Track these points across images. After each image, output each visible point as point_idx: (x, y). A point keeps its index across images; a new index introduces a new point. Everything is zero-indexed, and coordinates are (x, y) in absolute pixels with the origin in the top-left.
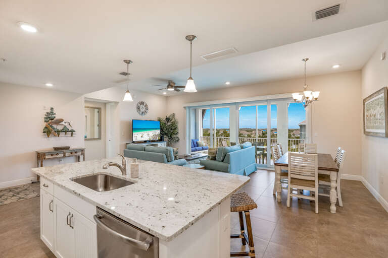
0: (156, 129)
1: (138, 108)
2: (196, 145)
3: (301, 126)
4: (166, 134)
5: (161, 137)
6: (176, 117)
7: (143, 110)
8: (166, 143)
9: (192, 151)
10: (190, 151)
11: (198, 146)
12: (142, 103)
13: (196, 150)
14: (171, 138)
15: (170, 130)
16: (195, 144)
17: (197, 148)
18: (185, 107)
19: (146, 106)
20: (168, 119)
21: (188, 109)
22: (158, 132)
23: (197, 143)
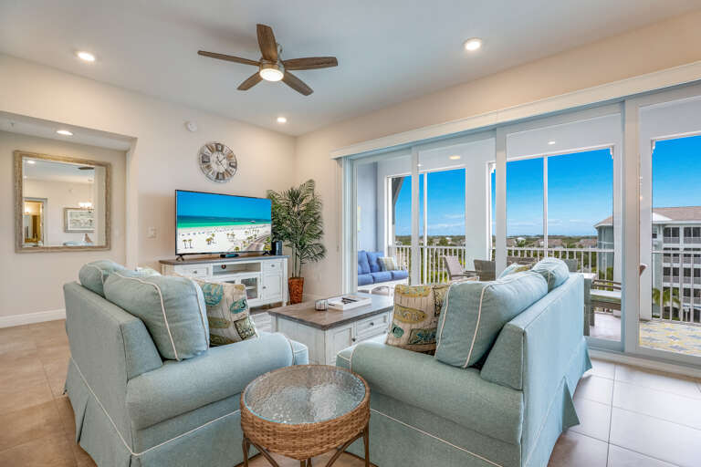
0: (258, 221)
1: (205, 161)
2: (372, 268)
3: (600, 229)
4: (289, 236)
5: (274, 245)
6: (317, 190)
7: (222, 169)
8: (286, 260)
9: (362, 283)
10: (356, 282)
11: (381, 270)
12: (218, 148)
13: (375, 280)
14: (302, 247)
15: (300, 224)
16: (374, 263)
17: (378, 275)
18: (338, 159)
19: (230, 156)
20: (294, 196)
21: (348, 167)
22: (265, 229)
23: (378, 261)
